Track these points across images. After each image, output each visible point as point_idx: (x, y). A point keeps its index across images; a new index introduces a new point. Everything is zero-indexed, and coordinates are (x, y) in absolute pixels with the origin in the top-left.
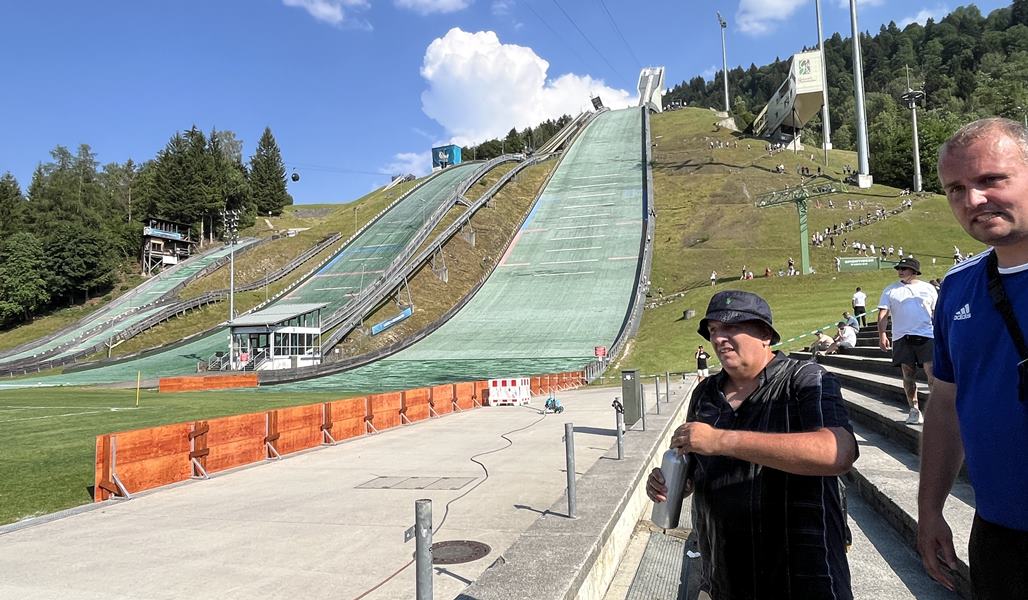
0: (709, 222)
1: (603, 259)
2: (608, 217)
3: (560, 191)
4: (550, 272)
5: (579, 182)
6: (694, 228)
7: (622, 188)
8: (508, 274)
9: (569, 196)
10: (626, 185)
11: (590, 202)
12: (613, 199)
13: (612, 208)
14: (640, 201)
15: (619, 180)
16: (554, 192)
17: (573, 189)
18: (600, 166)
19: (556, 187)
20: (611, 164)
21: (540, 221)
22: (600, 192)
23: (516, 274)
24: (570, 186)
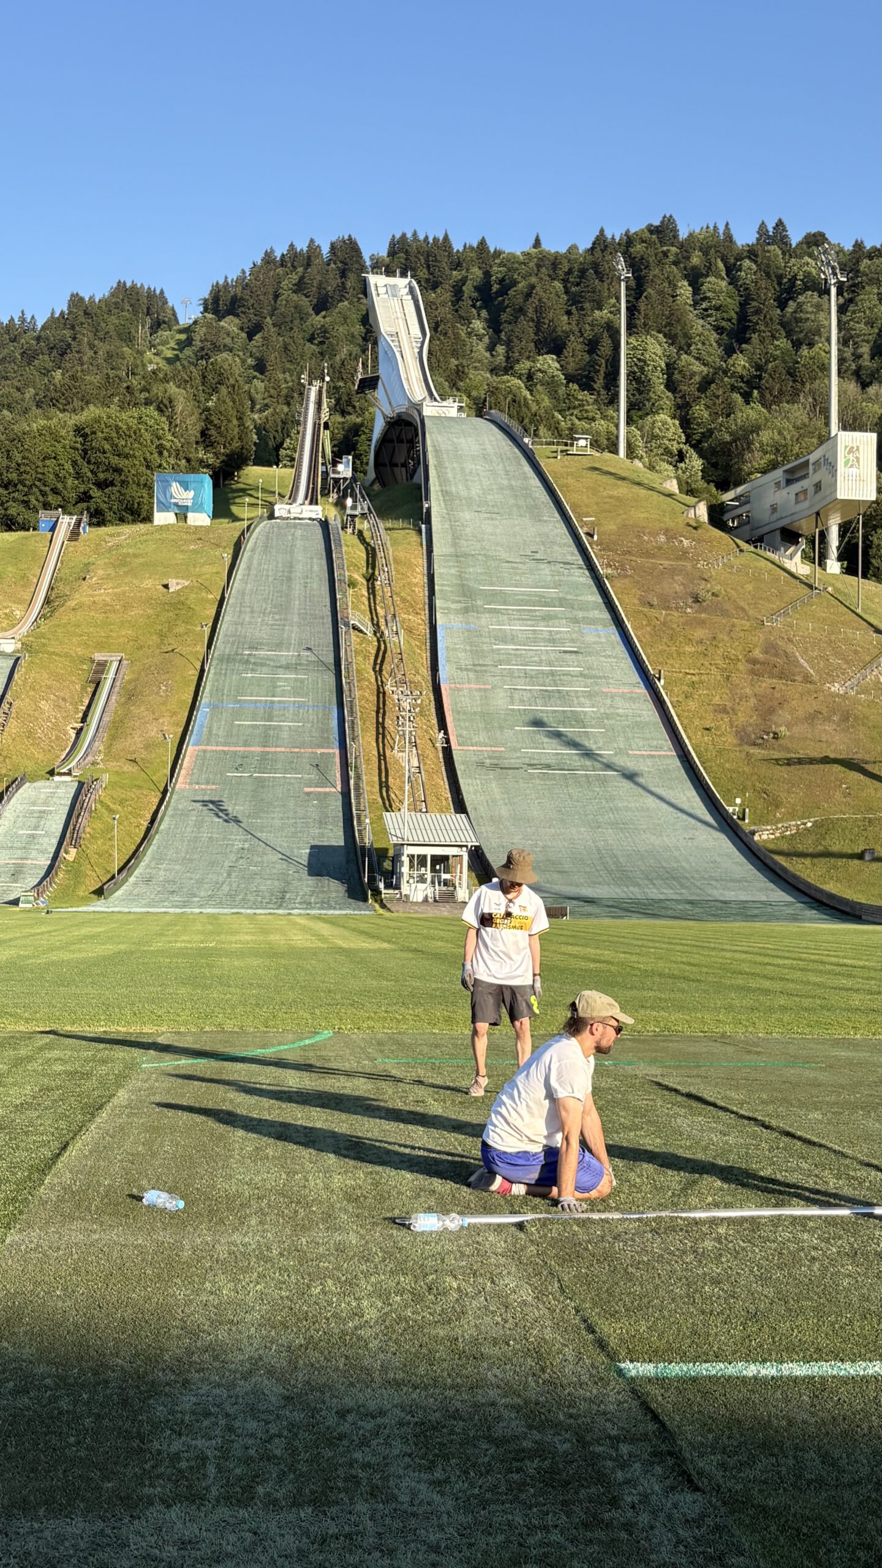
0: (767, 709)
1: (618, 751)
2: (582, 675)
3: (463, 609)
4: (548, 767)
5: (493, 596)
6: (745, 716)
7: (576, 620)
9: (487, 623)
10: (579, 614)
11: (535, 641)
12: (573, 641)
13: (580, 657)
14: (621, 650)
15: (563, 602)
16: (457, 612)
17: (490, 611)
18: (514, 568)
19: (454, 602)
20: (533, 564)
21: (467, 670)
22: (542, 624)
23: (494, 766)
24: (479, 603)
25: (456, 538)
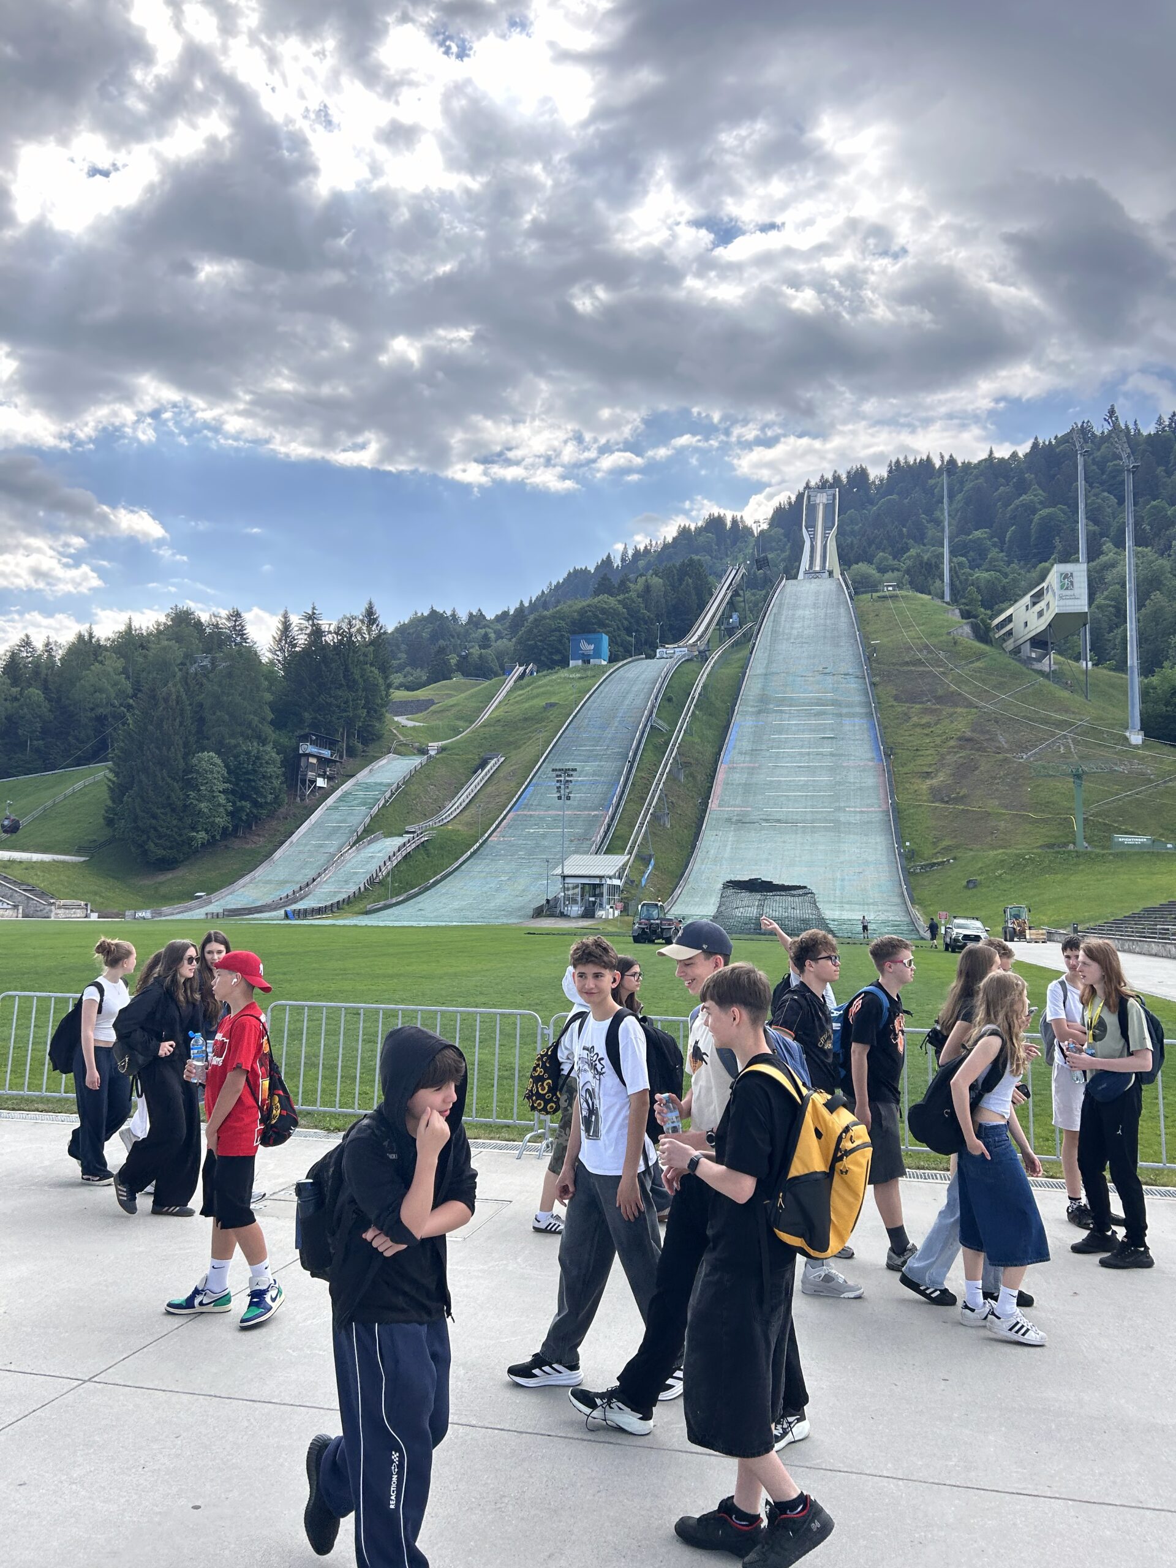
1: (839, 809)
2: (832, 755)
3: (760, 712)
4: (779, 821)
5: (782, 701)
6: (944, 779)
7: (840, 715)
8: (729, 820)
9: (774, 720)
10: (845, 711)
11: (803, 731)
12: (833, 730)
13: (835, 741)
14: (868, 735)
15: (834, 703)
16: (753, 713)
17: (776, 711)
18: (805, 681)
19: (753, 706)
20: (819, 677)
21: (745, 754)
22: (813, 718)
23: (739, 821)
24: (771, 706)
25: (770, 662)
